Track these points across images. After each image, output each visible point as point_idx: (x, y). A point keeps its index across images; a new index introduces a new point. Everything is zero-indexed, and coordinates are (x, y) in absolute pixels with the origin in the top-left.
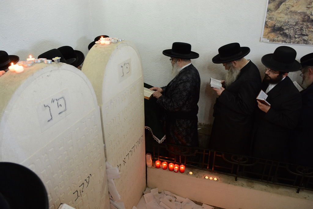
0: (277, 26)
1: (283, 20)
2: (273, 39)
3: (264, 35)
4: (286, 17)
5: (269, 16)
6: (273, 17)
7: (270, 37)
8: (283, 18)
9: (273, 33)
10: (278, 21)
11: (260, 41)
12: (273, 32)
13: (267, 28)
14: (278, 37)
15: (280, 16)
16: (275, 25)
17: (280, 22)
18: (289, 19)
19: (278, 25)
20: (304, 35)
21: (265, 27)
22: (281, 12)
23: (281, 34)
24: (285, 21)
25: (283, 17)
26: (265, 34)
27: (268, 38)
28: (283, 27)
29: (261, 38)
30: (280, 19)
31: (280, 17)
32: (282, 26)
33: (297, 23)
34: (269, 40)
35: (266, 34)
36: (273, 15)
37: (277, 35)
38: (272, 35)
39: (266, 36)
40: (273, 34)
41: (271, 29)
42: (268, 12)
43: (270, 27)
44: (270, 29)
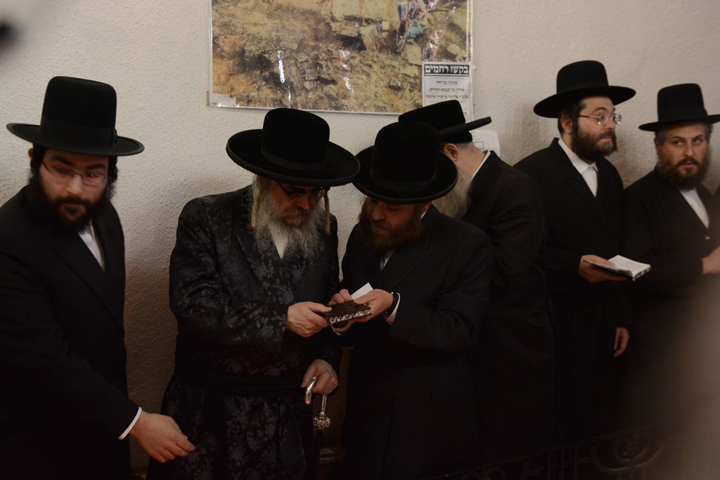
0: (250, 52)
1: (263, 33)
2: (248, 96)
3: (215, 84)
4: (270, 23)
5: (222, 20)
6: (234, 21)
7: (236, 87)
8: (262, 25)
9: (243, 75)
10: (250, 37)
11: (208, 104)
12: (242, 72)
13: (222, 57)
14: (258, 90)
15: (252, 21)
16: (243, 51)
17: (256, 39)
18: (277, 31)
19: (253, 49)
20: (326, 82)
21: (214, 58)
22: (253, 9)
23: (265, 79)
24: (270, 35)
25: (261, 22)
26: (218, 78)
27: (231, 92)
28: (266, 56)
29: (208, 92)
30: (253, 30)
31: (255, 25)
32: (264, 53)
33: (301, 44)
34: (235, 99)
35: (223, 78)
36: (233, 16)
37: (254, 83)
38: (242, 83)
39: (223, 85)
40: (242, 78)
41: (234, 62)
42: (216, 6)
43: (231, 56)
44: (231, 62)
